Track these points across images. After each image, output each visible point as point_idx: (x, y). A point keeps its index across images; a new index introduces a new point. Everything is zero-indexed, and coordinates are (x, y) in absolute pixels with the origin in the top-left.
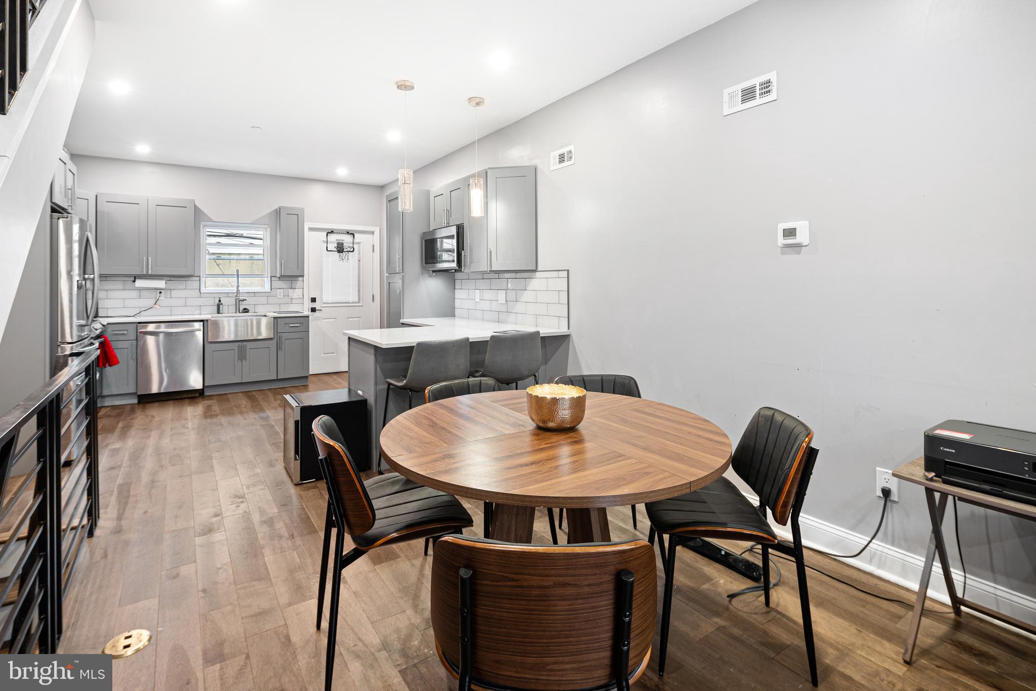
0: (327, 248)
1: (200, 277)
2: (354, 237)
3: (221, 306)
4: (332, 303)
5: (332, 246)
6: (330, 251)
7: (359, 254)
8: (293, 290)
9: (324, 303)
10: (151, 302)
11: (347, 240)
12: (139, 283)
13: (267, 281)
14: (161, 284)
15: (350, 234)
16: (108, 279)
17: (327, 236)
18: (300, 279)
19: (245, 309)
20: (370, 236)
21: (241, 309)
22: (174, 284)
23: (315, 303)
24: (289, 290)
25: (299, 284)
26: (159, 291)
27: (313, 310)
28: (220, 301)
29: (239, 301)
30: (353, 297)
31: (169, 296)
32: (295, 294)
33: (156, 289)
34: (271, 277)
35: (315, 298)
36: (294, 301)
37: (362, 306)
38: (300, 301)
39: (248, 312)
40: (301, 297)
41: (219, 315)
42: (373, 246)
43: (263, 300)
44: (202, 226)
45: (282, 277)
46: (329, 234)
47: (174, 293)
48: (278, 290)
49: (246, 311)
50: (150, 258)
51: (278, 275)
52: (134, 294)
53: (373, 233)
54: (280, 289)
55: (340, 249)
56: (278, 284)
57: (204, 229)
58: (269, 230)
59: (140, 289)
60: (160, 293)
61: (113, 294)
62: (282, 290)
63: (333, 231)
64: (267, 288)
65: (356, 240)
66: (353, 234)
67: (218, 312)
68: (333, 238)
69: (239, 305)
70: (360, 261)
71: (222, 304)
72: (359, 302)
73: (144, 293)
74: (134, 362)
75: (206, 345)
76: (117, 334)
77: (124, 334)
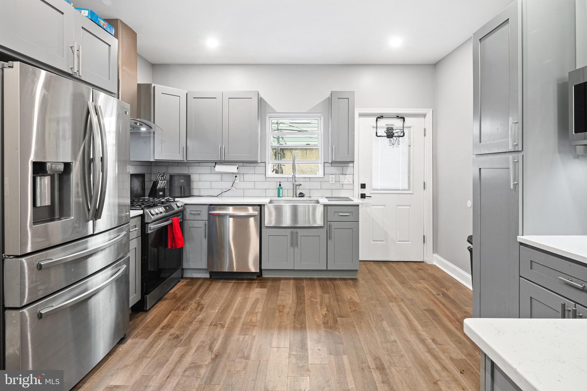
0: (377, 133)
1: (265, 163)
2: (404, 121)
3: (281, 190)
4: (381, 190)
5: (382, 132)
6: (380, 136)
7: (409, 138)
8: (344, 176)
9: (373, 190)
10: (228, 185)
11: (397, 124)
12: (219, 168)
13: (321, 166)
14: (233, 169)
15: (401, 118)
16: (201, 164)
17: (377, 121)
18: (351, 165)
19: (301, 193)
20: (422, 119)
21: (298, 192)
22: (243, 170)
23: (364, 199)
24: (340, 175)
25: (349, 170)
26: (235, 175)
27: (363, 196)
28: (280, 185)
29: (296, 186)
30: (402, 184)
31: (242, 180)
32: (346, 180)
33: (233, 173)
34: (324, 163)
35: (365, 185)
36: (345, 187)
37: (412, 194)
38: (351, 187)
39: (303, 196)
40: (352, 183)
41: (280, 198)
42: (425, 130)
43: (317, 185)
44: (267, 118)
45: (334, 163)
46: (378, 119)
47: (247, 177)
48: (331, 176)
49: (302, 195)
50: (224, 146)
51: (330, 162)
52: (218, 177)
53: (424, 116)
54: (332, 174)
55: (390, 134)
56: (331, 169)
57: (270, 121)
58: (322, 118)
59: (222, 173)
60: (236, 176)
61: (204, 177)
62: (334, 176)
63: (382, 116)
64: (320, 174)
65: (407, 124)
66: (404, 118)
67: (279, 196)
68: (383, 123)
69: (296, 189)
70: (410, 146)
71: (282, 188)
72: (409, 189)
73: (225, 177)
74: (206, 240)
75: (263, 230)
76: (194, 214)
77: (199, 214)
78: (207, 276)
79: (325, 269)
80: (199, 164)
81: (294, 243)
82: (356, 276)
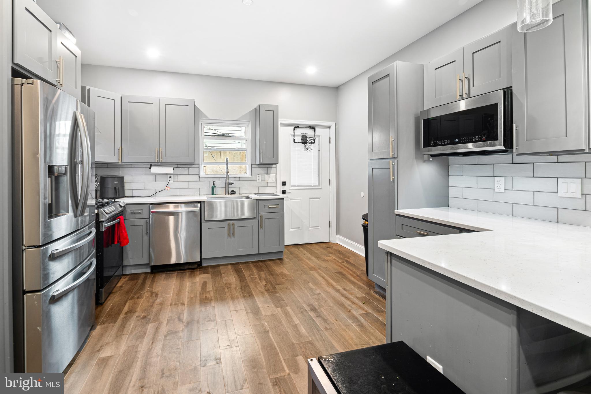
0: (294, 140)
1: (199, 164)
2: (315, 131)
3: (215, 188)
4: (298, 186)
5: (298, 139)
6: (297, 143)
7: (319, 145)
8: (269, 175)
9: (292, 186)
10: (163, 185)
11: (309, 133)
12: (155, 170)
13: (249, 168)
14: (169, 170)
15: (312, 128)
16: (133, 166)
17: (294, 130)
18: (274, 166)
19: (232, 191)
20: (327, 130)
21: (230, 191)
22: (179, 171)
23: (284, 194)
24: (266, 175)
25: (273, 170)
26: (169, 176)
27: (284, 192)
28: (214, 184)
29: (228, 184)
30: (314, 181)
31: (176, 180)
32: (270, 179)
33: (167, 174)
34: (252, 164)
35: (285, 182)
36: (269, 185)
37: (321, 189)
38: (274, 184)
39: (234, 194)
40: (275, 181)
41: (214, 196)
42: (330, 138)
43: (246, 183)
44: (200, 123)
45: (261, 165)
46: (295, 128)
47: (181, 178)
48: (258, 175)
49: (233, 192)
50: (161, 148)
51: (258, 163)
52: (151, 178)
53: (329, 127)
54: (258, 174)
55: (304, 141)
56: (257, 170)
57: (203, 126)
58: (250, 126)
59: (156, 175)
60: (170, 177)
61: (136, 178)
62: (260, 175)
63: (298, 126)
64: (249, 174)
65: (316, 134)
66: (314, 129)
67: (213, 194)
68: (299, 132)
69: (228, 188)
70: (319, 151)
71: (215, 187)
72: (319, 185)
73: (158, 178)
74: (147, 237)
75: (203, 223)
76: (134, 213)
77: (140, 213)
78: (149, 270)
79: (258, 253)
80: (131, 165)
81: (231, 233)
82: (281, 256)
